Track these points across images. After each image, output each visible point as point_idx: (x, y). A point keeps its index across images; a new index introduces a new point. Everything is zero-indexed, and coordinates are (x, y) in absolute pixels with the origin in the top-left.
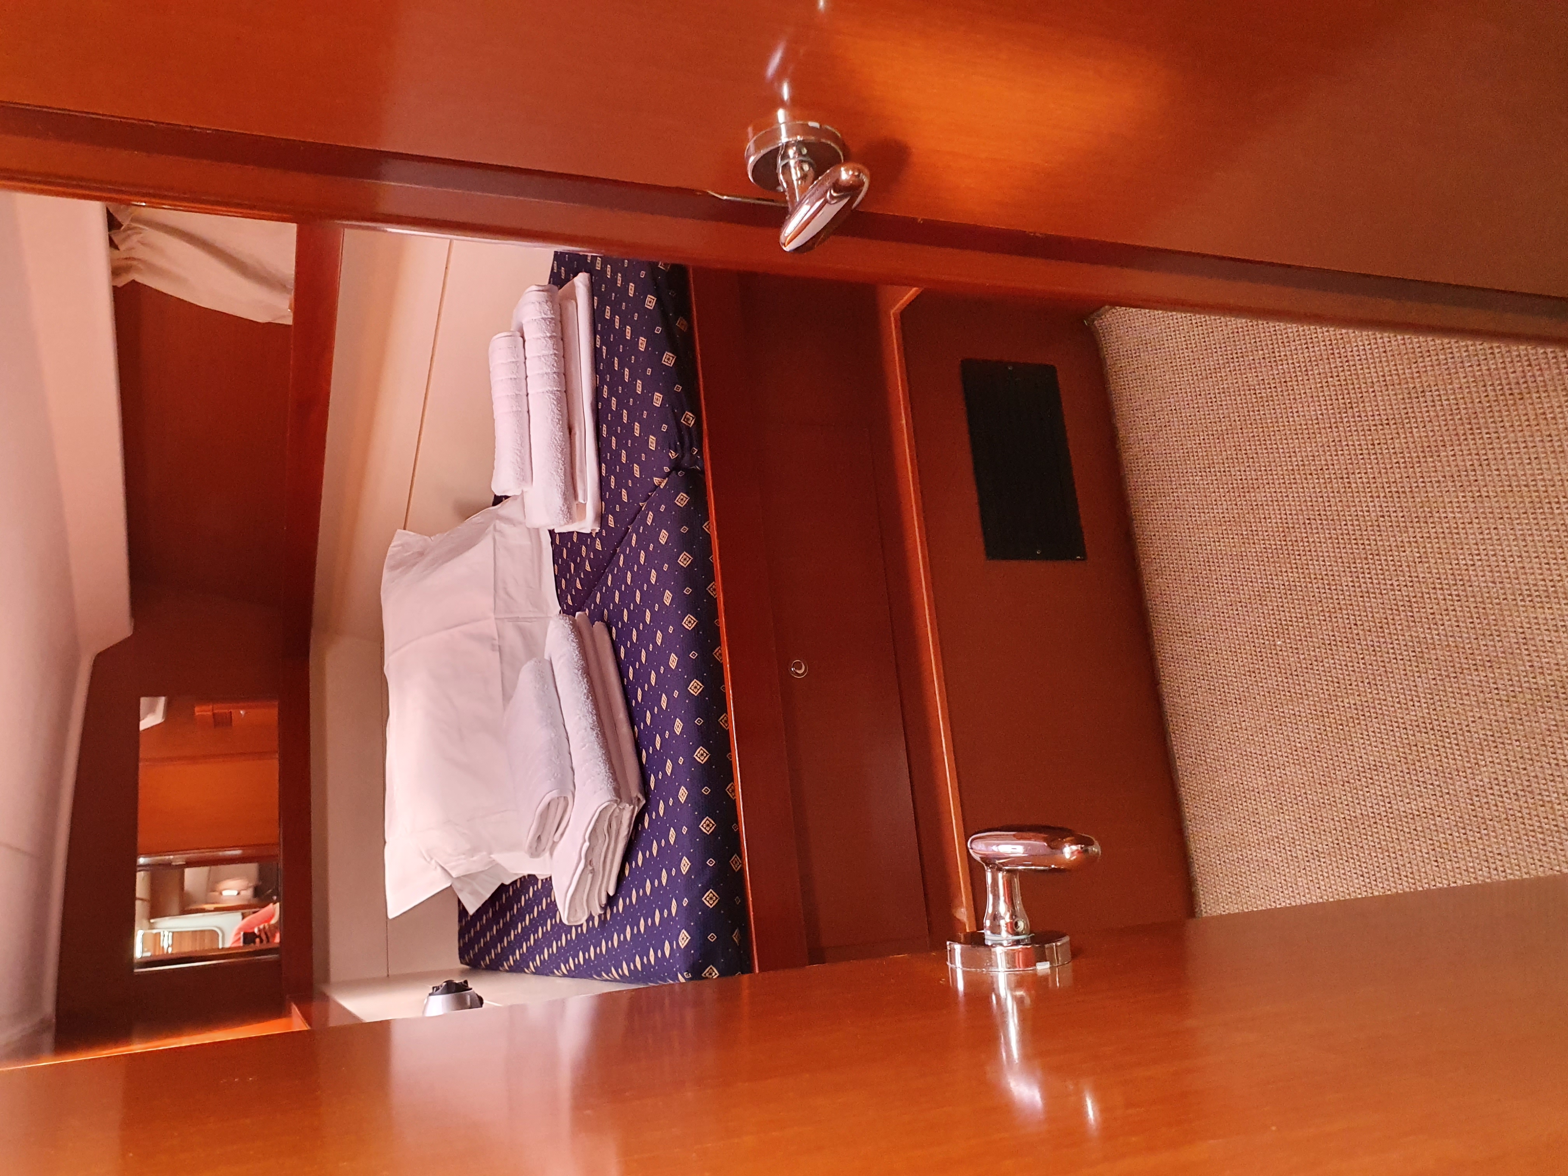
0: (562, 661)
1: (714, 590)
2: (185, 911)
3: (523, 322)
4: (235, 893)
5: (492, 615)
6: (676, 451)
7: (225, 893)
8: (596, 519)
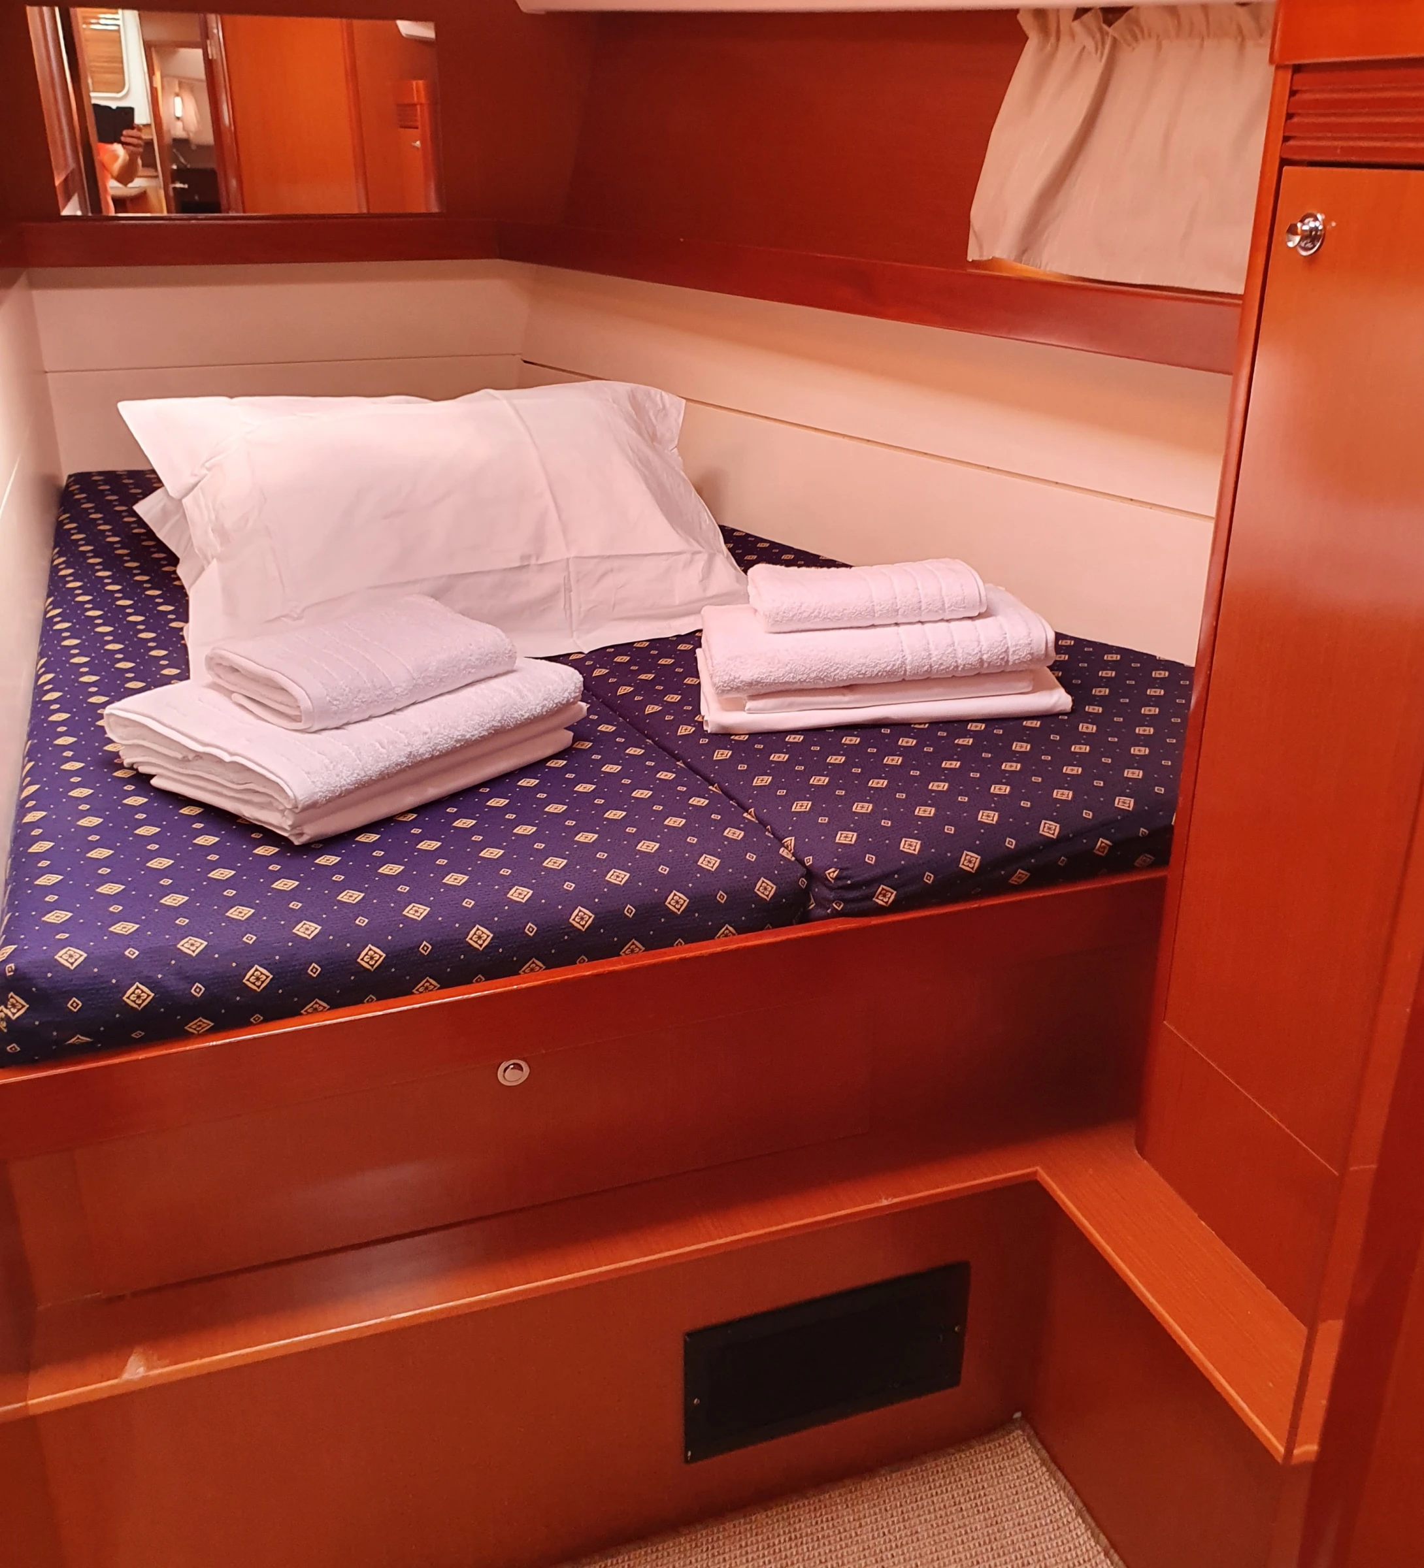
0: (512, 692)
1: (632, 951)
2: (149, 47)
3: (999, 617)
4: (179, 114)
5: (573, 555)
6: (837, 878)
7: (178, 100)
8: (723, 727)
